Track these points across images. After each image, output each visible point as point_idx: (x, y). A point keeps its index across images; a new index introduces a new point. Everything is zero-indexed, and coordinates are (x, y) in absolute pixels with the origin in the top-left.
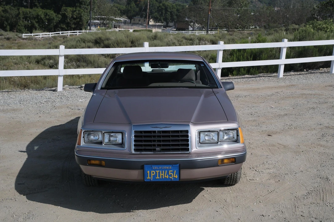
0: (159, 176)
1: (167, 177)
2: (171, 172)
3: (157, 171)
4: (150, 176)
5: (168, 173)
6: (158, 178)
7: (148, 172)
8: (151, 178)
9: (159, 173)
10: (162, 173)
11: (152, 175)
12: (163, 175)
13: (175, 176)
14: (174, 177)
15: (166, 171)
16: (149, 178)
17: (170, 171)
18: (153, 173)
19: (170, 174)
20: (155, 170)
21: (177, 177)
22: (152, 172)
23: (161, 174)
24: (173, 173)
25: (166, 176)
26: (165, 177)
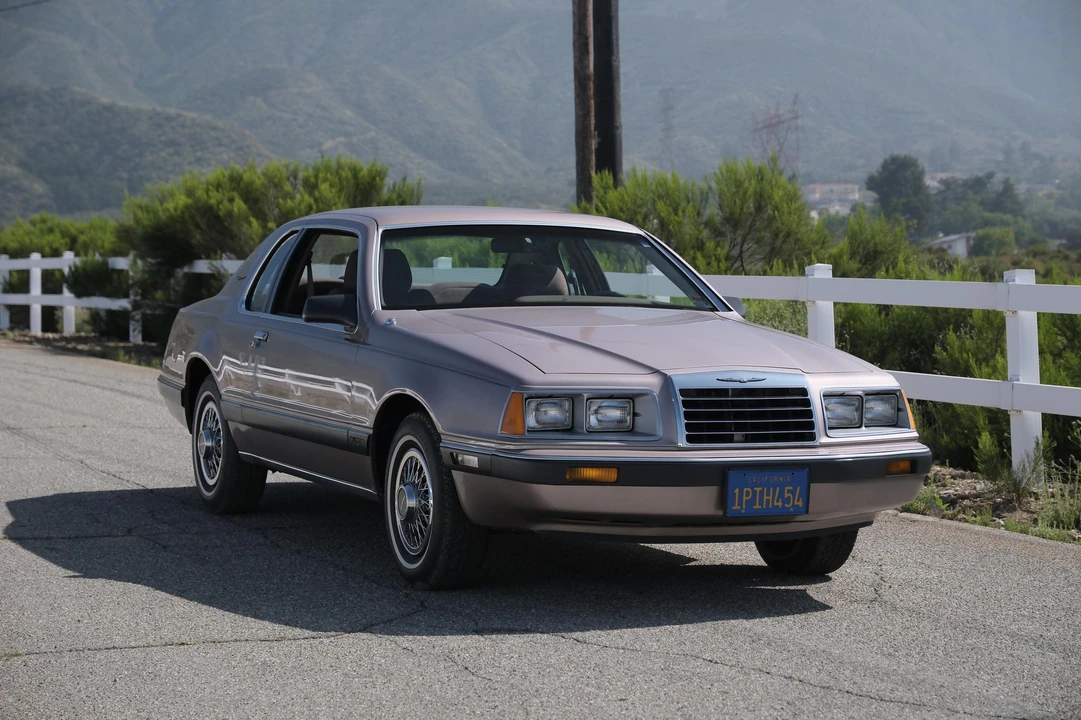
1: (780, 504)
2: (789, 491)
3: (758, 489)
4: (740, 504)
5: (781, 495)
9: (762, 493)
10: (768, 495)
11: (745, 498)
12: (770, 498)
13: (798, 501)
14: (796, 503)
17: (787, 488)
18: (748, 492)
19: (786, 495)
21: (800, 504)
22: (745, 490)
25: (778, 501)
26: (775, 504)
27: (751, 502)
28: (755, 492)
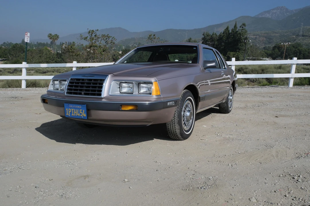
0: (74, 114)
1: (79, 115)
3: (73, 109)
4: (68, 113)
5: (79, 112)
6: (73, 115)
7: (67, 109)
8: (69, 115)
11: (69, 112)
13: (84, 114)
14: (84, 115)
15: (78, 110)
16: (67, 114)
17: (80, 110)
19: (80, 112)
20: (71, 108)
21: (85, 115)
22: (69, 109)
23: (75, 112)
24: (82, 111)
26: (78, 115)
27: (71, 113)
28: (72, 110)
